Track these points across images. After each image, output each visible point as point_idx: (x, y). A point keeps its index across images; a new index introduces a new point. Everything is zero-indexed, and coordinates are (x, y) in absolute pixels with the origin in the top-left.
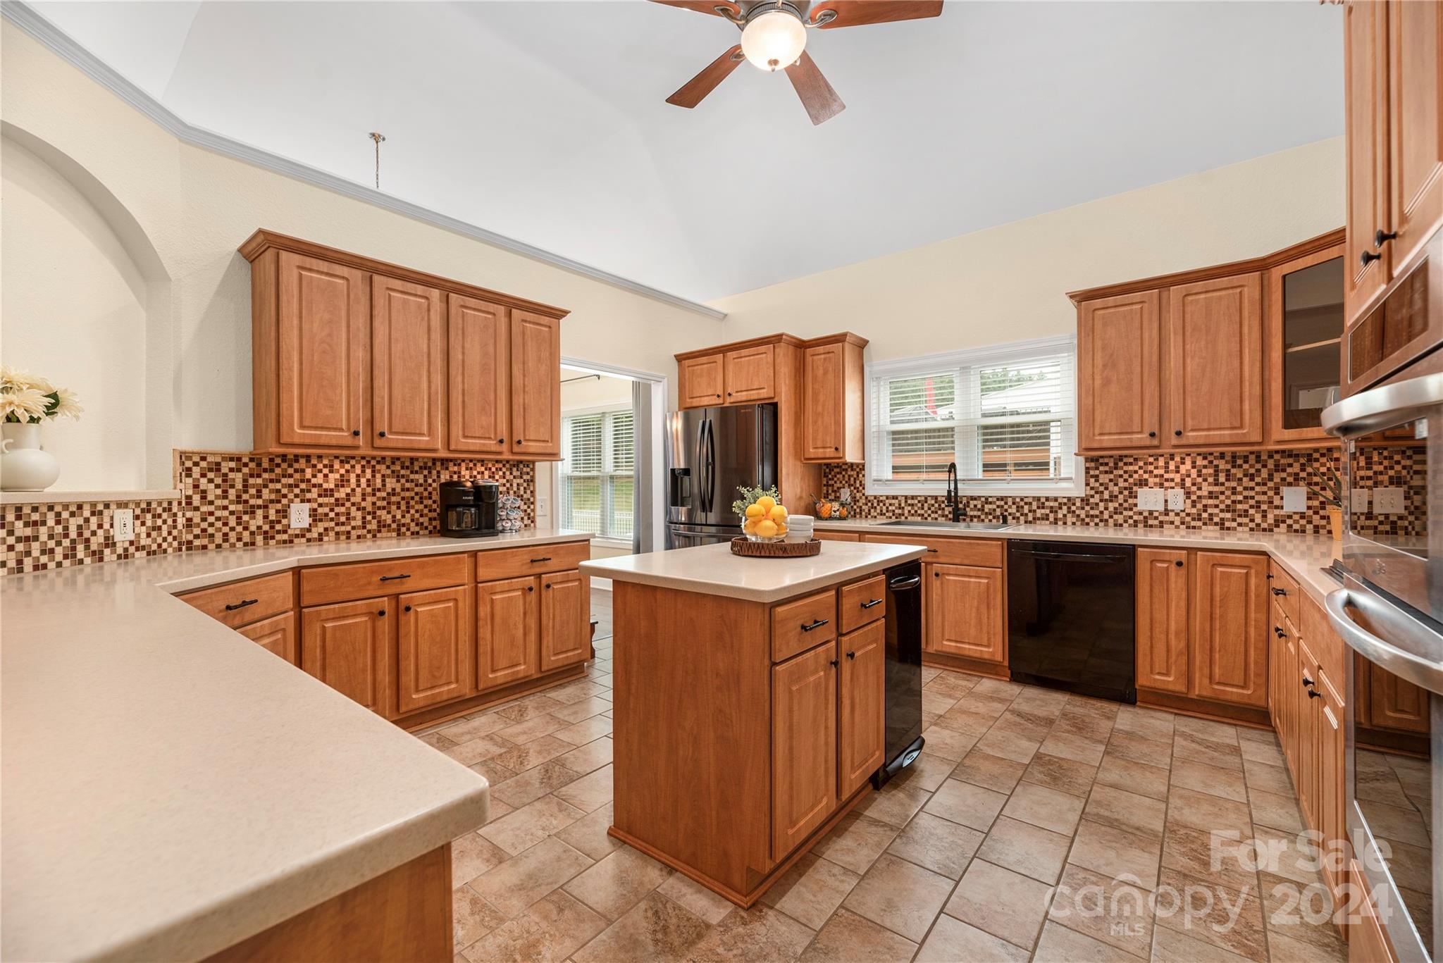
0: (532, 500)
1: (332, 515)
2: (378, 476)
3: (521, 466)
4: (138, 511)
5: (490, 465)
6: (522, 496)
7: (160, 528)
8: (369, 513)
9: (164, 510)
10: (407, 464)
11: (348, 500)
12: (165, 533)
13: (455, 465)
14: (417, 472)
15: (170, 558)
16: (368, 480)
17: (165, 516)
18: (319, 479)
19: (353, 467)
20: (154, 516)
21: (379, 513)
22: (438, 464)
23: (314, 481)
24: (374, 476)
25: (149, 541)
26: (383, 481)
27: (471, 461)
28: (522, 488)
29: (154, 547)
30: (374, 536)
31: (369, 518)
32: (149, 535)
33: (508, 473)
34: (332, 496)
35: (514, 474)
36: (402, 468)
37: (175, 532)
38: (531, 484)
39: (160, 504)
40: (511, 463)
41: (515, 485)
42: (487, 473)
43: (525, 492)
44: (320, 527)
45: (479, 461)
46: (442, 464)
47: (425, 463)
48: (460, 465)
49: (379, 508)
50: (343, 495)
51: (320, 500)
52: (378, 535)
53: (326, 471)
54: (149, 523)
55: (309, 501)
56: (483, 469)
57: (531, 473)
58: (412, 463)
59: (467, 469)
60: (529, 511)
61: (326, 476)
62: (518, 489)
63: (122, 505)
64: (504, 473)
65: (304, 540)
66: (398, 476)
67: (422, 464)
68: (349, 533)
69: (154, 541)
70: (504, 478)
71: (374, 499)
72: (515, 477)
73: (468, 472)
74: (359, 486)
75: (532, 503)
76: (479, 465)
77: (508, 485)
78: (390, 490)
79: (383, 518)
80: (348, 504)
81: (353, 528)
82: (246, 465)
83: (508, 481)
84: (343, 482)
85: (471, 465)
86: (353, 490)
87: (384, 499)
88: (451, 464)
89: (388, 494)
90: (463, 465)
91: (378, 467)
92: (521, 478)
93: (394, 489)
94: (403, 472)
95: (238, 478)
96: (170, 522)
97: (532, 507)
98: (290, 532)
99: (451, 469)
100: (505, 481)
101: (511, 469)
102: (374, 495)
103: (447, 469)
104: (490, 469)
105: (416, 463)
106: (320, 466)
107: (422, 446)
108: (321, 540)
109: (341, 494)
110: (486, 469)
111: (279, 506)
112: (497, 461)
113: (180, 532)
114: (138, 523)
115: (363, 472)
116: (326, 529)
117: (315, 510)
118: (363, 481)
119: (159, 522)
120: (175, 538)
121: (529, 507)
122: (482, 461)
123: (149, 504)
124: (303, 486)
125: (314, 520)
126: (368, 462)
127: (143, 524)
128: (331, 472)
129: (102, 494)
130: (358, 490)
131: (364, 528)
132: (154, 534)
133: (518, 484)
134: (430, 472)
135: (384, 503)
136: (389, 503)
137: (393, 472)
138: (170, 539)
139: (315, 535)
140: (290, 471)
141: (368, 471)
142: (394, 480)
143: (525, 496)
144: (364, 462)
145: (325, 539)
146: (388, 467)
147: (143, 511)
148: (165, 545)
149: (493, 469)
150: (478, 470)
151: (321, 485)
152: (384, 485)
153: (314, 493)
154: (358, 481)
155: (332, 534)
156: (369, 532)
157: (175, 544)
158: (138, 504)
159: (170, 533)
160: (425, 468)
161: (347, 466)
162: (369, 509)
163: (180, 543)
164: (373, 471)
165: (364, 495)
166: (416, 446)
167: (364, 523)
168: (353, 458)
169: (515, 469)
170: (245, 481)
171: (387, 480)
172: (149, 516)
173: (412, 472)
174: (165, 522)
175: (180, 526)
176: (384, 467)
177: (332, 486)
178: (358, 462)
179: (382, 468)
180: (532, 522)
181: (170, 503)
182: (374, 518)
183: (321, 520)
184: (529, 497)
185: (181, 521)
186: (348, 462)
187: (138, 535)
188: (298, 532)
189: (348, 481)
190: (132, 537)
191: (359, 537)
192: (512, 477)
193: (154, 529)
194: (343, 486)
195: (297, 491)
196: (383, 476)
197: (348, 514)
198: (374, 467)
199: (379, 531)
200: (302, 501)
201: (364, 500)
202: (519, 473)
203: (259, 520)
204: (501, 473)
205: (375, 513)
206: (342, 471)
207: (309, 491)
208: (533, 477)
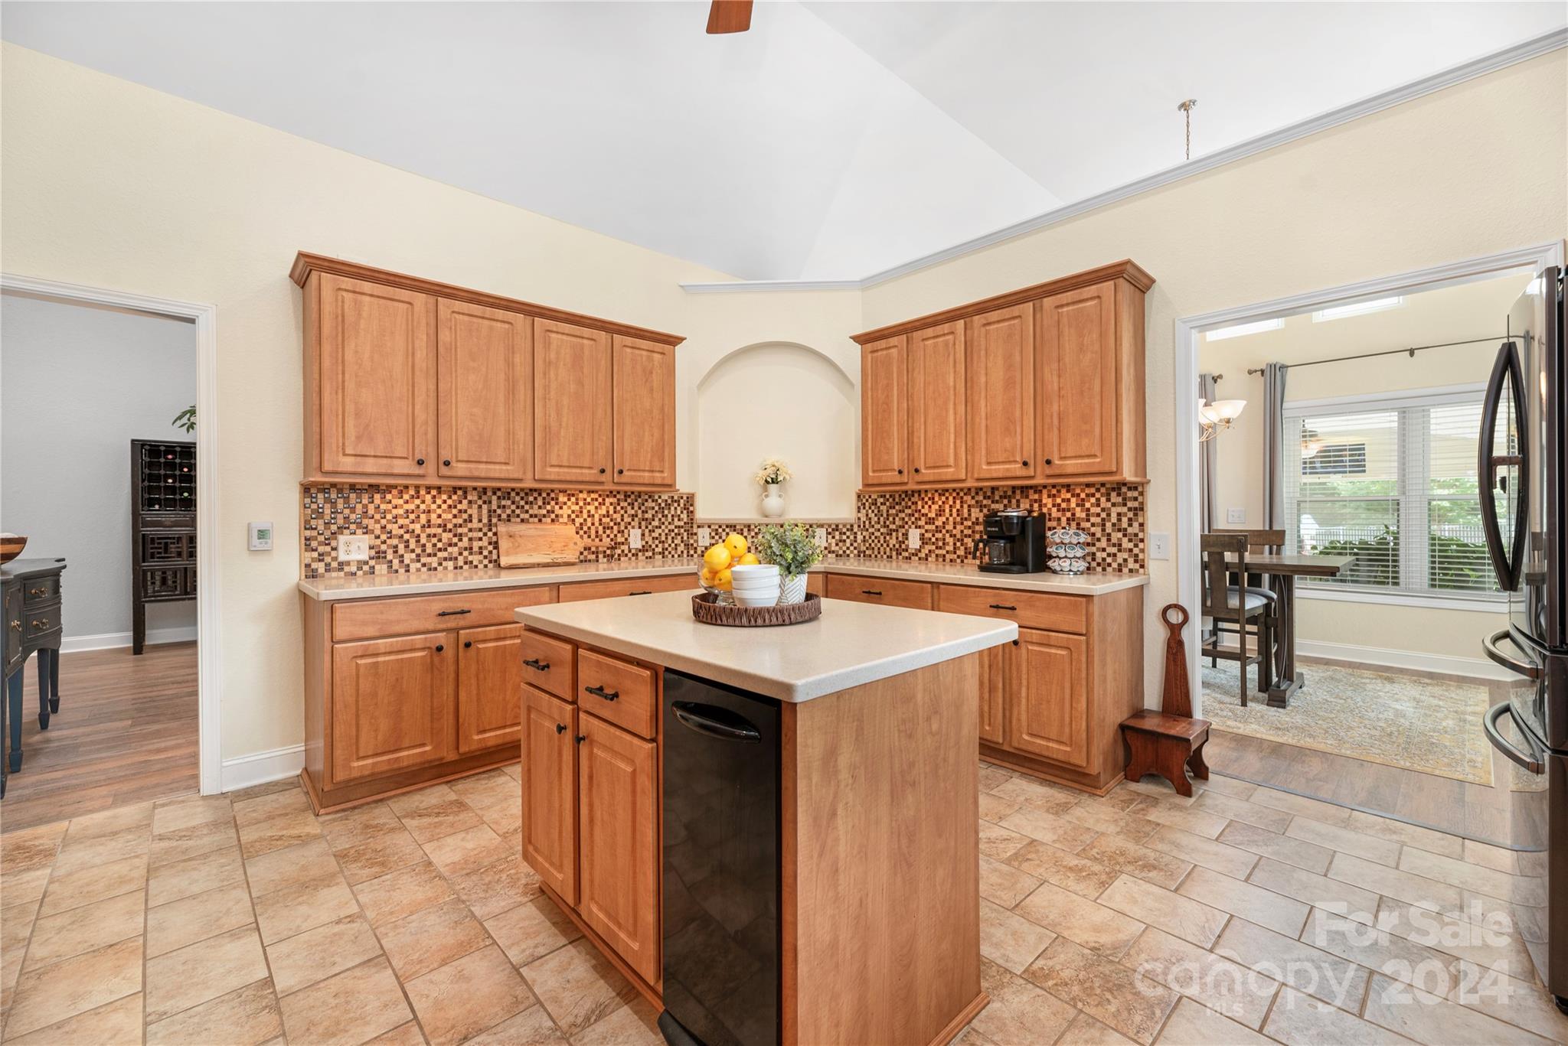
0: (1141, 535)
1: (933, 540)
2: (965, 506)
3: (1124, 489)
4: (830, 530)
5: (1078, 491)
6: (1125, 530)
7: (845, 541)
8: (958, 540)
9: (848, 530)
10: (989, 494)
11: (944, 528)
12: (848, 544)
13: (1035, 492)
14: (997, 502)
15: (852, 560)
16: (958, 510)
17: (848, 533)
18: (925, 511)
19: (947, 498)
20: (840, 533)
21: (966, 540)
22: (1018, 492)
23: (923, 511)
24: (962, 506)
25: (837, 548)
26: (969, 511)
27: (1054, 486)
28: (1125, 520)
29: (841, 552)
30: (962, 561)
31: (958, 544)
32: (837, 545)
33: (1103, 499)
34: (934, 524)
35: (1113, 500)
36: (985, 498)
37: (855, 545)
38: (1140, 513)
39: (844, 526)
40: (1108, 486)
41: (1114, 516)
42: (1073, 500)
43: (1130, 525)
44: (928, 548)
45: (1063, 486)
46: (1022, 492)
47: (1005, 492)
48: (1041, 491)
49: (966, 536)
50: (940, 524)
51: (927, 527)
52: (965, 561)
53: (930, 503)
54: (837, 537)
55: (920, 527)
56: (1069, 496)
57: (1140, 499)
58: (993, 493)
59: (1049, 496)
60: (1136, 551)
61: (930, 507)
62: (1119, 520)
63: (822, 526)
64: (1098, 500)
65: (917, 558)
66: (981, 506)
67: (1002, 494)
68: (944, 556)
69: (841, 548)
70: (1098, 505)
71: (962, 528)
72: (1114, 505)
73: (1050, 500)
74: (951, 515)
75: (1142, 540)
76: (1063, 491)
77: (1103, 515)
78: (974, 520)
79: (969, 545)
80: (944, 531)
81: (948, 552)
82: (888, 500)
83: (1103, 510)
84: (940, 512)
85: (1054, 491)
86: (947, 519)
87: (969, 527)
88: (1031, 492)
89: (973, 523)
90: (1045, 492)
91: (965, 498)
92: (1125, 505)
93: (977, 519)
94: (985, 502)
95: (884, 508)
96: (852, 537)
97: (1141, 545)
98: (909, 551)
99: (1031, 497)
100: (1098, 510)
101: (1109, 495)
102: (962, 524)
103: (1027, 497)
104: (1078, 495)
105: (996, 492)
106: (926, 499)
107: (949, 478)
108: (927, 559)
109: (939, 523)
110: (1073, 496)
111: (904, 531)
112: (1088, 485)
113: (859, 544)
114: (830, 537)
115: (954, 502)
116: (930, 551)
117: (923, 535)
118: (954, 510)
119: (844, 537)
120: (855, 548)
121: (1136, 546)
122: (1068, 487)
123: (837, 526)
124: (916, 515)
125: (923, 543)
126: (958, 494)
127: (833, 537)
128: (933, 503)
129: (828, 519)
130: (951, 519)
131: (955, 553)
132: (841, 544)
133: (1119, 514)
134: (1010, 502)
135: (970, 532)
136: (973, 532)
137: (977, 502)
138: (852, 548)
139: (923, 555)
140: (910, 504)
141: (958, 502)
142: (978, 510)
143: (1130, 530)
144: (954, 494)
145: (930, 559)
146: (973, 498)
147: (833, 530)
148: (848, 552)
149: (1083, 495)
150: (1063, 497)
151: (927, 515)
152: (970, 515)
153: (921, 523)
154: (951, 511)
155: (933, 555)
156: (958, 557)
157: (856, 552)
158: (830, 526)
159: (852, 545)
160: (1005, 497)
161: (943, 498)
162: (958, 536)
163: (859, 552)
164: (961, 502)
165: (954, 523)
166: (944, 478)
167: (955, 548)
168: (947, 490)
169: (1113, 494)
170: (888, 511)
171: (973, 510)
172: (837, 533)
173: (993, 502)
174: (848, 537)
175: (859, 541)
176: (969, 497)
177: (934, 516)
178: (951, 494)
179: (967, 498)
180: (1142, 566)
181: (852, 526)
182: (962, 545)
183: (927, 544)
184: (1137, 531)
185: (860, 538)
186: (944, 495)
187: (830, 544)
188: (913, 551)
189: (944, 511)
190: (826, 545)
191: (951, 561)
192: (1109, 505)
193: (840, 541)
194: (940, 515)
195: (913, 519)
196: (969, 506)
197: (944, 539)
198: (962, 498)
199: (966, 558)
200: (916, 527)
201: (955, 528)
202: (1120, 499)
203: (893, 541)
204: (1093, 500)
205: (962, 540)
206: (940, 503)
207: (920, 519)
208: (1142, 503)
